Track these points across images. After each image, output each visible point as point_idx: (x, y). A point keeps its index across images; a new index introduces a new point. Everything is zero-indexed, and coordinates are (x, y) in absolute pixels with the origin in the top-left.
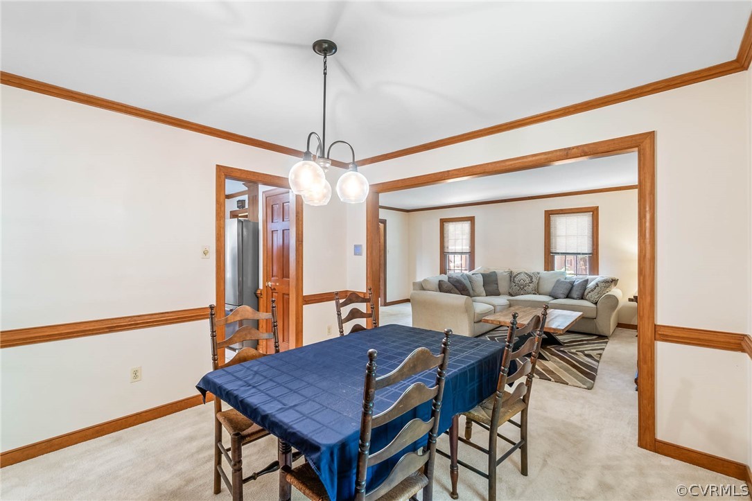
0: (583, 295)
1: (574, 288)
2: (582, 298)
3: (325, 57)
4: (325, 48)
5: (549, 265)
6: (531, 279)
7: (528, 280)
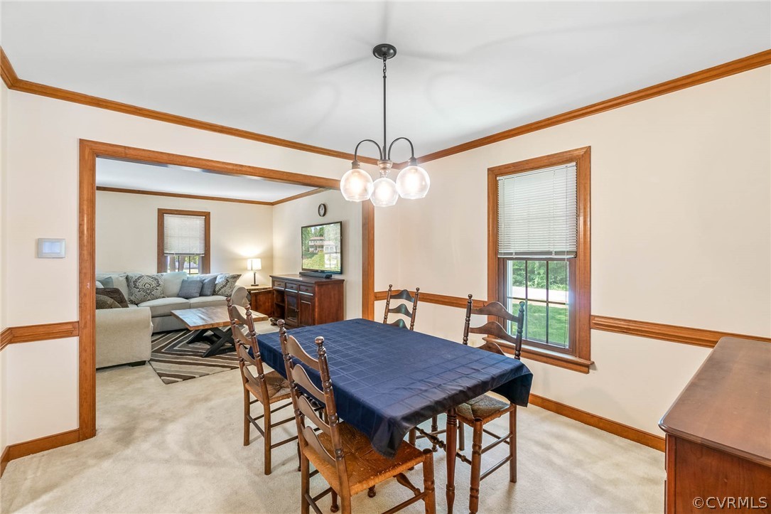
0: (214, 291)
1: (205, 286)
2: (214, 293)
3: (385, 61)
4: (383, 51)
5: (161, 266)
6: (158, 282)
7: (154, 284)
